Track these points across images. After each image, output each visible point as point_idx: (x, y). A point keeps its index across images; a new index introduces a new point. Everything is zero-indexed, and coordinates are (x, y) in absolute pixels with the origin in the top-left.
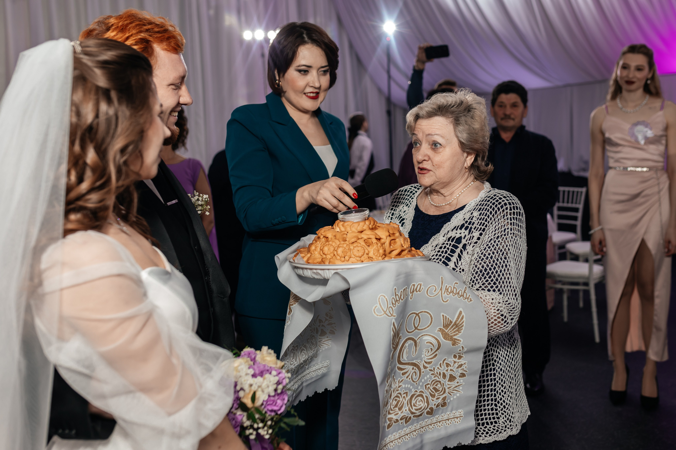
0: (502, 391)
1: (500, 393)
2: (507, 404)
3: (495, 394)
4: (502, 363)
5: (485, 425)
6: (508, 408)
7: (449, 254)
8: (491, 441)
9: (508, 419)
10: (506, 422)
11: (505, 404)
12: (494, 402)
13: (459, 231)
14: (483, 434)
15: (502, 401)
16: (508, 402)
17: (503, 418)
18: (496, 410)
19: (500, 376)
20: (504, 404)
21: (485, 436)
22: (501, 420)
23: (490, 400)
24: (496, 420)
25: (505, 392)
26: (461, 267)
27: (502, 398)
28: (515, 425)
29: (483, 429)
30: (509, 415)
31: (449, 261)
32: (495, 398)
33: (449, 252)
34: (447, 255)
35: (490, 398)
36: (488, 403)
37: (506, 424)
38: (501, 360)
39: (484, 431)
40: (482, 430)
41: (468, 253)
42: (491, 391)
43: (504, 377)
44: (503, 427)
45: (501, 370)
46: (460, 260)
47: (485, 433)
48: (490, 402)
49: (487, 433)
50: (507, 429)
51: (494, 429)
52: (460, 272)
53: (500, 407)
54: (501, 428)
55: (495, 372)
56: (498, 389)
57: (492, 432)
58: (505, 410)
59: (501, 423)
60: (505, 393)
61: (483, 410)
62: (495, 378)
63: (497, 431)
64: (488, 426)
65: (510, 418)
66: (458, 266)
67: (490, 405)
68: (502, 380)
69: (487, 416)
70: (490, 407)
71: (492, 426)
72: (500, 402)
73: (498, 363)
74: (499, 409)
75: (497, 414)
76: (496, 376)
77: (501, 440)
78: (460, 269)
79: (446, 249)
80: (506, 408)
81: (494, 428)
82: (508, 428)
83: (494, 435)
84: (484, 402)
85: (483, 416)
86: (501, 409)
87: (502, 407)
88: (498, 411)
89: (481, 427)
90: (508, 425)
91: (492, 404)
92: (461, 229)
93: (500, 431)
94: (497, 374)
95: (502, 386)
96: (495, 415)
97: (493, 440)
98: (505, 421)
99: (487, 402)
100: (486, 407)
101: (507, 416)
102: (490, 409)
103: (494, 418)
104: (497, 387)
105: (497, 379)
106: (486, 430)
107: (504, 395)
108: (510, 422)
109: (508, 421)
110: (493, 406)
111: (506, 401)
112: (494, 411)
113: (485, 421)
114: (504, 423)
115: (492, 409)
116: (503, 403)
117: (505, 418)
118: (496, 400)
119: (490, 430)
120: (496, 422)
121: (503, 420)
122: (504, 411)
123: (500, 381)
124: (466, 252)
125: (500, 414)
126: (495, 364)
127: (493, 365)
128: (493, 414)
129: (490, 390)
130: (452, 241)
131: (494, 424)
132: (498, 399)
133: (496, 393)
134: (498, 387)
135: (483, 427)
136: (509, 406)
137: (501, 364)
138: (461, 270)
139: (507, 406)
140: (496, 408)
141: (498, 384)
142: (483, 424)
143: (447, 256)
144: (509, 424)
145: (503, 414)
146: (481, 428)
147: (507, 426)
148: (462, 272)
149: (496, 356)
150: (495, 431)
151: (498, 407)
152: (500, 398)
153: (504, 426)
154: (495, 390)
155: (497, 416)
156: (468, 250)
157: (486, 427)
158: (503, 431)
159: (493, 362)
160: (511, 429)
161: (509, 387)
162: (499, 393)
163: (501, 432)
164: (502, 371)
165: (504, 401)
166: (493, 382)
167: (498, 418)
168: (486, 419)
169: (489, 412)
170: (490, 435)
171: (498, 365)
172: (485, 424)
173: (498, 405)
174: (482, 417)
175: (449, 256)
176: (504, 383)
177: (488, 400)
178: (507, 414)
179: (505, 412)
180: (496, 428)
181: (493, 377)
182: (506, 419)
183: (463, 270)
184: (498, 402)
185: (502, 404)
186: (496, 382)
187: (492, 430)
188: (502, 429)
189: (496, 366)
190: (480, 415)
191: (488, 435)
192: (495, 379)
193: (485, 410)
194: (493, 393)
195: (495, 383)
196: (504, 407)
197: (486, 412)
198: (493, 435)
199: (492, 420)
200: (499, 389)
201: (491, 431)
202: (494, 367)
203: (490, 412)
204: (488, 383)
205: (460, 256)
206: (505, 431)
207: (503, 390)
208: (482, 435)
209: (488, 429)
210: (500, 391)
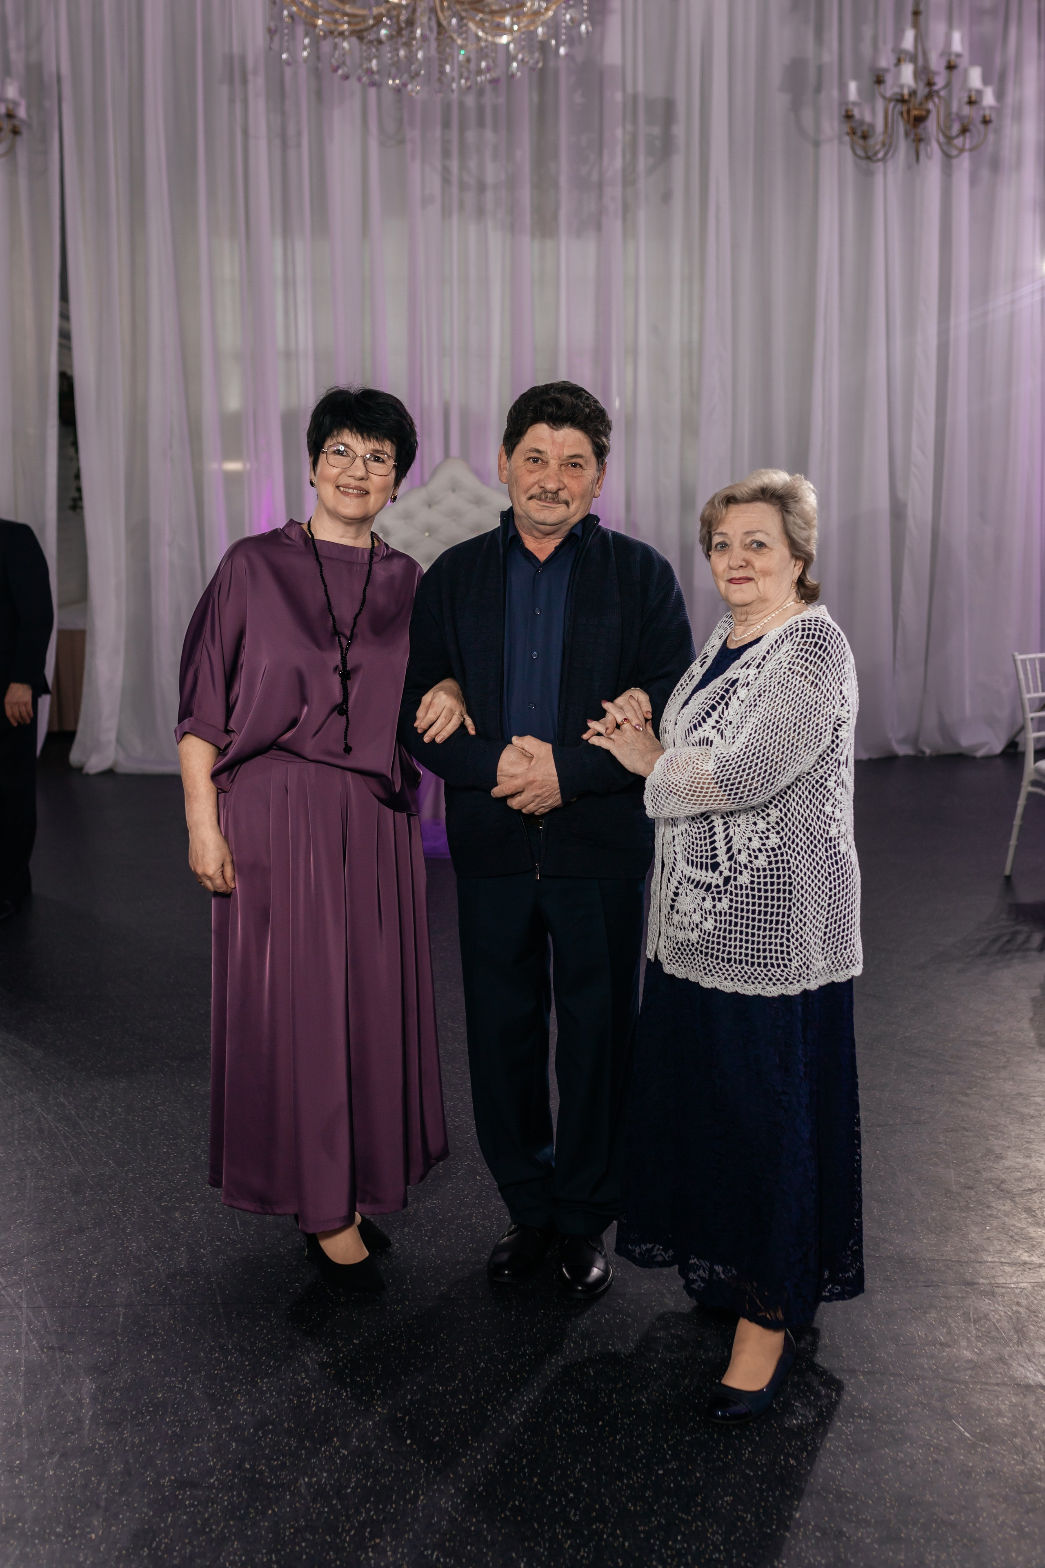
0: (801, 920)
1: (797, 923)
2: (805, 941)
3: (788, 922)
4: (805, 878)
5: (769, 967)
6: (806, 947)
7: (717, 702)
8: (776, 994)
9: (804, 964)
10: (802, 968)
11: (802, 941)
12: (785, 934)
13: (739, 670)
14: (763, 979)
15: (798, 936)
16: (808, 939)
17: (798, 962)
18: (788, 947)
19: (799, 896)
20: (800, 940)
21: (767, 984)
22: (794, 964)
23: (780, 930)
24: (787, 962)
25: (805, 923)
26: (728, 718)
27: (800, 930)
28: (814, 976)
29: (765, 972)
30: (808, 959)
31: (713, 711)
32: (788, 928)
33: (717, 699)
34: (714, 702)
35: (780, 926)
36: (776, 934)
37: (801, 971)
38: (803, 873)
39: (766, 975)
40: (763, 974)
41: (738, 698)
42: (783, 916)
43: (806, 900)
44: (795, 975)
45: (802, 887)
46: (727, 709)
47: (767, 979)
48: (780, 933)
49: (770, 979)
50: (801, 978)
51: (782, 976)
52: (726, 725)
53: (794, 944)
54: (793, 976)
55: (792, 888)
56: (793, 916)
57: (778, 980)
58: (801, 949)
59: (793, 968)
60: (805, 925)
61: (767, 943)
62: (790, 897)
63: (787, 979)
64: (772, 969)
65: (808, 963)
66: (723, 717)
67: (779, 937)
68: (802, 904)
69: (773, 954)
70: (778, 941)
71: (779, 971)
72: (796, 936)
73: (798, 875)
74: (792, 946)
75: (788, 953)
76: (793, 896)
77: (791, 994)
78: (727, 721)
79: (715, 695)
80: (803, 947)
81: (782, 973)
82: (804, 978)
83: (781, 984)
84: (770, 931)
85: (767, 954)
86: (795, 946)
87: (797, 944)
88: (790, 950)
89: (762, 968)
90: (804, 972)
91: (782, 937)
92: (742, 668)
93: (790, 979)
94: (795, 892)
95: (802, 912)
96: (785, 955)
97: (780, 992)
98: (800, 966)
99: (775, 932)
100: (773, 940)
101: (804, 960)
102: (778, 944)
103: (783, 959)
104: (792, 912)
105: (794, 900)
106: (769, 974)
107: (802, 927)
108: (807, 968)
109: (804, 968)
110: (784, 940)
111: (805, 936)
112: (784, 948)
113: (768, 960)
114: (798, 970)
115: (782, 945)
116: (799, 938)
117: (800, 960)
118: (789, 932)
119: (774, 976)
120: (785, 966)
121: (797, 965)
122: (800, 951)
123: (798, 904)
124: (736, 696)
125: (793, 954)
126: (793, 876)
127: (790, 877)
128: (782, 952)
129: (781, 914)
130: (726, 684)
131: (782, 967)
132: (793, 932)
133: (791, 922)
134: (795, 912)
135: (764, 970)
136: (808, 944)
137: (802, 879)
138: (728, 723)
139: (804, 944)
140: (788, 944)
141: (796, 908)
142: (766, 965)
143: (713, 704)
144: (806, 972)
145: (797, 955)
146: (762, 971)
147: (802, 975)
148: (729, 725)
149: (795, 865)
150: (782, 979)
151: (791, 944)
152: (796, 931)
153: (797, 973)
154: (789, 916)
155: (789, 957)
156: (738, 695)
157: (769, 970)
158: (795, 981)
159: (790, 872)
160: (808, 980)
161: (814, 917)
162: (795, 922)
163: (791, 983)
164: (804, 891)
165: (801, 936)
166: (787, 903)
167: (790, 960)
168: (771, 958)
169: (776, 948)
170: (774, 984)
171: (798, 879)
172: (769, 964)
173: (791, 940)
174: (765, 954)
175: (716, 704)
176: (805, 909)
177: (777, 930)
178: (805, 956)
179: (801, 953)
180: (785, 974)
181: (787, 895)
182: (801, 963)
183: (731, 723)
184: (793, 936)
185: (797, 940)
186: (791, 903)
187: (778, 976)
188: (794, 979)
189: (793, 880)
190: (761, 950)
191: (771, 983)
192: (790, 900)
193: (770, 944)
194: (785, 919)
195: (790, 906)
196: (801, 944)
197: (773, 947)
198: (779, 985)
199: (780, 961)
200: (796, 917)
201: (776, 978)
202: (790, 881)
203: (779, 948)
204: (779, 903)
205: (727, 704)
206: (798, 981)
207: (802, 918)
208: (761, 981)
209: (772, 974)
210: (797, 920)
